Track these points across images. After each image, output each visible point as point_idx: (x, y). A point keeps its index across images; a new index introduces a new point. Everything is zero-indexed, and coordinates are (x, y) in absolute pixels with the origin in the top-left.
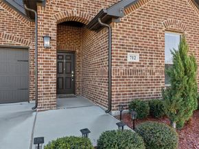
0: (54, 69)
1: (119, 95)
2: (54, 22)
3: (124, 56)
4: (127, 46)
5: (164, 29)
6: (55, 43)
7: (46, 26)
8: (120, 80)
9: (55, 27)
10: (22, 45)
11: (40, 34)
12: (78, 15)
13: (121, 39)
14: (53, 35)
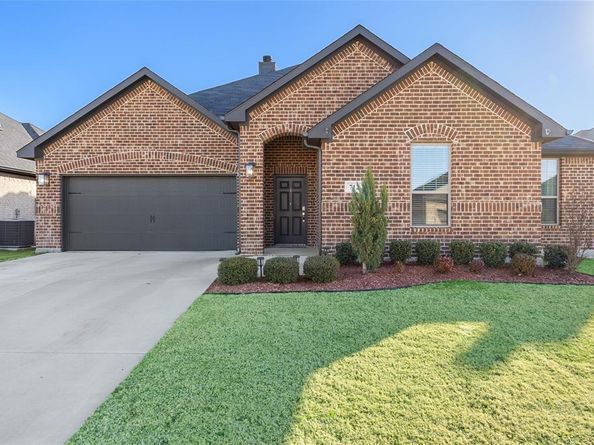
0: (260, 205)
1: (332, 236)
2: (260, 144)
3: (340, 186)
4: (344, 172)
5: (409, 140)
6: (261, 170)
7: (250, 150)
8: (334, 217)
9: (261, 150)
10: (228, 172)
11: (244, 160)
12: (290, 130)
13: (335, 164)
14: (259, 160)
